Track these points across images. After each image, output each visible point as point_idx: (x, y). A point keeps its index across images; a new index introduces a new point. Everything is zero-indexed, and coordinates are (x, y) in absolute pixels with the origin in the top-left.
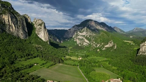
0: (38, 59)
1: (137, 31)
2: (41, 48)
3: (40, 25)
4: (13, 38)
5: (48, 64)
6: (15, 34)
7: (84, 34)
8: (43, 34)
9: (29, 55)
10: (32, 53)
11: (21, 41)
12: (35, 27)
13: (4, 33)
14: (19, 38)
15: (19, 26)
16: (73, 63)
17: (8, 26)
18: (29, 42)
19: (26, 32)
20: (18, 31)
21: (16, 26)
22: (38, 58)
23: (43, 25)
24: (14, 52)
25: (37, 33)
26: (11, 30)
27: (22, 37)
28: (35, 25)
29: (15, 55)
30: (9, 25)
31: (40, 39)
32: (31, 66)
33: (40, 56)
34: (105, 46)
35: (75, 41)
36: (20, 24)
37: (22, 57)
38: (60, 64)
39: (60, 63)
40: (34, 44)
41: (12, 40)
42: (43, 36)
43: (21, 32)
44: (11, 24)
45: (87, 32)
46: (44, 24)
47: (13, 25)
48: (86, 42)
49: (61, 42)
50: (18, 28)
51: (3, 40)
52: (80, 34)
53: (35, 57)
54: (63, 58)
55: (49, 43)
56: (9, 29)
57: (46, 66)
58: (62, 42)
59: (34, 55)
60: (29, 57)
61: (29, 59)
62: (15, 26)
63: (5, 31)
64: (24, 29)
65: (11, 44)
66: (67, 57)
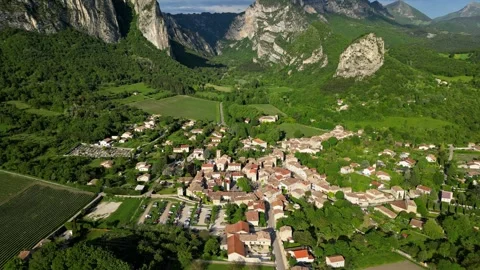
0: (140, 86)
1: (470, 14)
2: (150, 64)
3: (148, 7)
4: (89, 42)
5: (160, 94)
6: (91, 32)
7: (280, 29)
8: (155, 31)
9: (123, 77)
10: (130, 73)
11: (105, 47)
12: (137, 12)
13: (69, 29)
14: (100, 40)
15: (99, 12)
16: (211, 95)
17: (74, 12)
18: (123, 50)
19: (115, 26)
20: (97, 25)
21: (91, 11)
22: (142, 83)
23: (154, 8)
24: (93, 71)
25: (140, 28)
26: (82, 21)
27: (107, 38)
28: (136, 8)
29: (97, 76)
30: (77, 10)
31: (150, 44)
32: (126, 95)
33: (145, 80)
34: (304, 62)
35: (254, 49)
36: (99, 6)
37: (109, 81)
38: (186, 96)
39: (184, 93)
40: (134, 56)
41: (88, 46)
42: (155, 35)
43: (103, 27)
44: (79, 8)
45: (289, 23)
46: (158, 4)
47: (84, 9)
48: (275, 53)
49: (216, 54)
50: (95, 17)
51: (69, 46)
52: (269, 28)
53: (136, 82)
54: (195, 87)
55: (169, 53)
56: (77, 19)
57: (154, 97)
58: (219, 53)
59: (133, 78)
60: (124, 81)
61: (123, 84)
62: (89, 13)
63: (68, 25)
64: (109, 20)
65: (87, 54)
66: (208, 85)
